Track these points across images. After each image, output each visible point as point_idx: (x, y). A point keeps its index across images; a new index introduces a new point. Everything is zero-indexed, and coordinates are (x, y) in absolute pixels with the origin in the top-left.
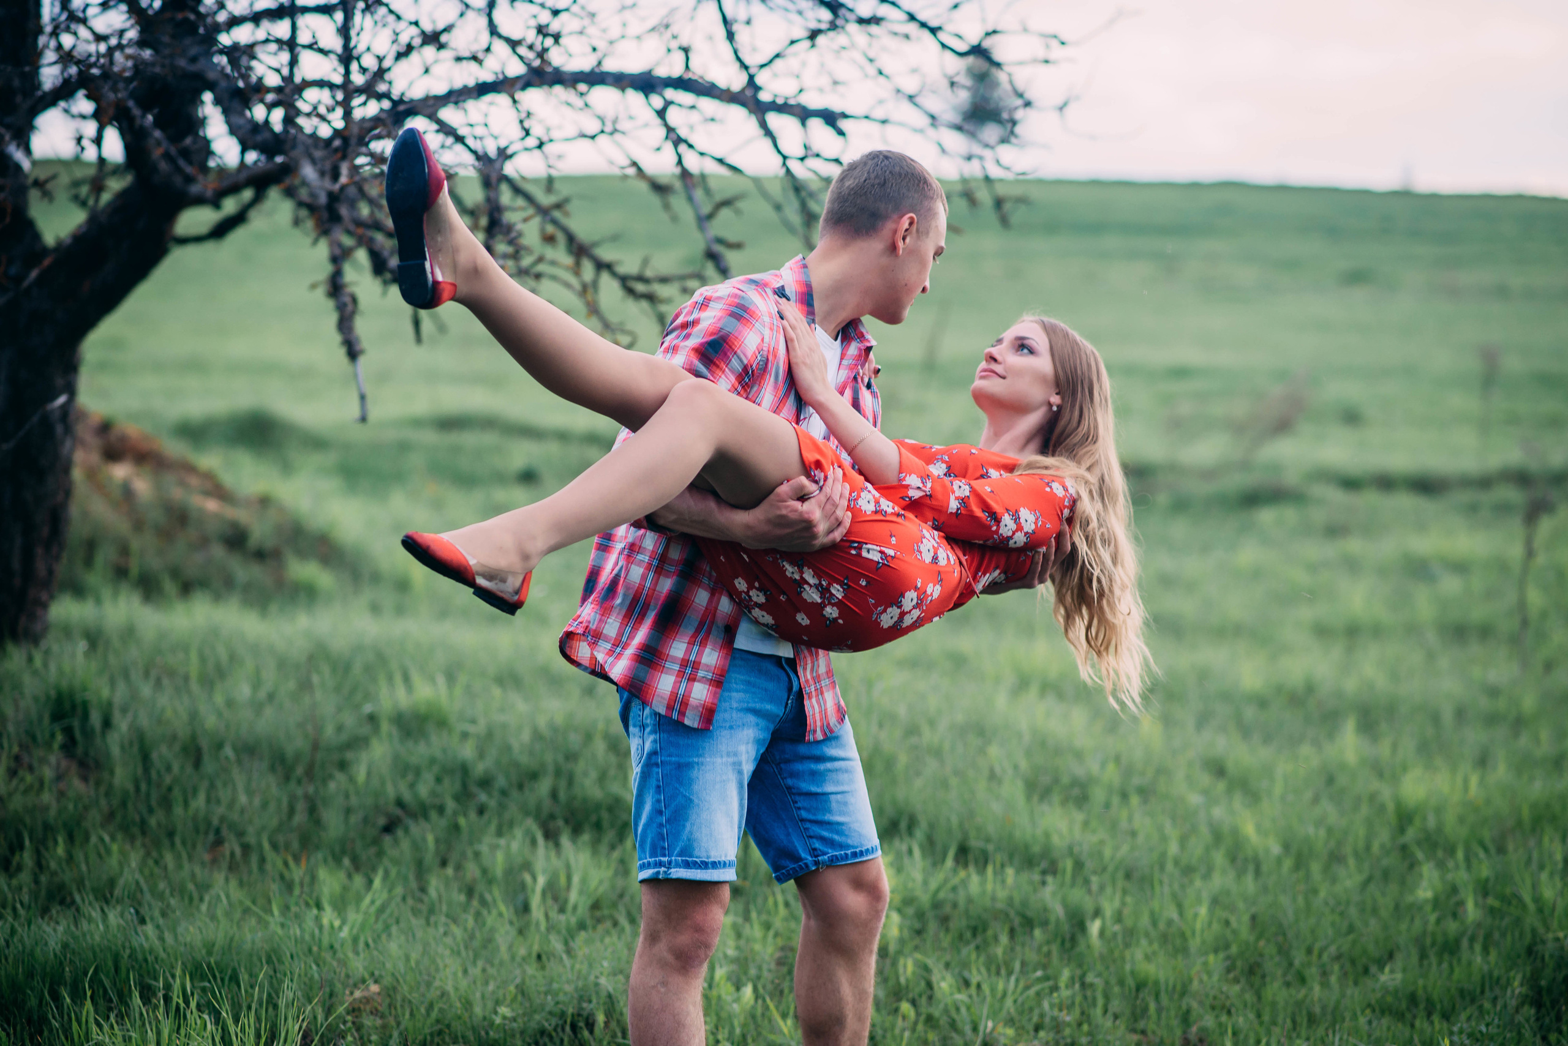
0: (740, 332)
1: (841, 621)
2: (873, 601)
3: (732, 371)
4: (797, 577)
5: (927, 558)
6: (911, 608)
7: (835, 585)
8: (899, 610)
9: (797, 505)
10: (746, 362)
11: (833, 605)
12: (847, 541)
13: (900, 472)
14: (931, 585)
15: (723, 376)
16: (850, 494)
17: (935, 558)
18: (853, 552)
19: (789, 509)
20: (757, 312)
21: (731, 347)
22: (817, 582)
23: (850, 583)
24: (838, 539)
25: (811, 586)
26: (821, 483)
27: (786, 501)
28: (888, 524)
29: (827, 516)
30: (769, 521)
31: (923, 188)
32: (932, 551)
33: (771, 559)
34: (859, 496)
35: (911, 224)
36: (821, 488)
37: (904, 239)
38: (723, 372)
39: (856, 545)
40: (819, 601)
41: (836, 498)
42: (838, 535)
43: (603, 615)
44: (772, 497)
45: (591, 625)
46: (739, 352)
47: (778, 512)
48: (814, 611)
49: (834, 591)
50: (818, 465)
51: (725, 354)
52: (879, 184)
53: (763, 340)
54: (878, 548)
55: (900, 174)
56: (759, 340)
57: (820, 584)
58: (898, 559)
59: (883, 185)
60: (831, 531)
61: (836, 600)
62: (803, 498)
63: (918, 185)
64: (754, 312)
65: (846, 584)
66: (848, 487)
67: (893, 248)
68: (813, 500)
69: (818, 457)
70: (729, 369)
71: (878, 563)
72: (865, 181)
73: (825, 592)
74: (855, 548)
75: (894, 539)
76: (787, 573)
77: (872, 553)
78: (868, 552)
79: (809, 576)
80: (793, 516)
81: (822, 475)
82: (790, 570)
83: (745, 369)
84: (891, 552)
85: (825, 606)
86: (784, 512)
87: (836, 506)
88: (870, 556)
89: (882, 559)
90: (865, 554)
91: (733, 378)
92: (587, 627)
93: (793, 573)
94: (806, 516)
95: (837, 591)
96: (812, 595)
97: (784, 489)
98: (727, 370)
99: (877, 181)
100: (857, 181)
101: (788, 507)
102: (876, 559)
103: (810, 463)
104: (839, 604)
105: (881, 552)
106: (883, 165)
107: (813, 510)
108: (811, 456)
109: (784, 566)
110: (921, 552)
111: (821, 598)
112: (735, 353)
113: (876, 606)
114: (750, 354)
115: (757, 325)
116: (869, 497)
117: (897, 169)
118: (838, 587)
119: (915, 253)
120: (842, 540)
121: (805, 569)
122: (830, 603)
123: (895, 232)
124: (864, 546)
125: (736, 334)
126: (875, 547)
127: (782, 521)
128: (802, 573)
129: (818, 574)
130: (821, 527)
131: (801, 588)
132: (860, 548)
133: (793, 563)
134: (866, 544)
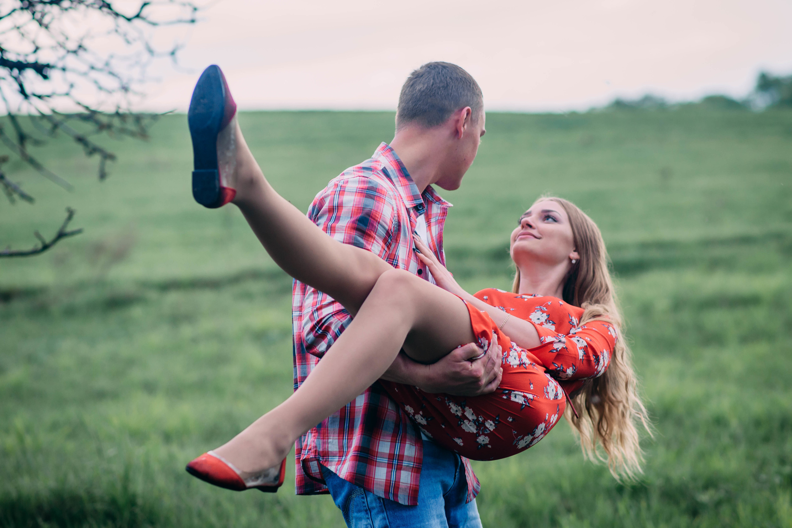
0: (378, 207)
1: (490, 446)
2: (516, 433)
3: (380, 237)
4: (459, 414)
5: (552, 397)
6: (540, 434)
7: (489, 421)
8: (532, 437)
9: (468, 364)
10: (387, 228)
11: (486, 435)
12: (500, 389)
13: (540, 336)
14: (553, 415)
15: (375, 242)
16: (503, 354)
17: (556, 395)
18: (505, 397)
19: (461, 368)
20: (383, 189)
21: (374, 219)
22: (475, 418)
23: (500, 420)
24: (495, 389)
25: (470, 421)
26: (486, 348)
27: (460, 362)
28: (528, 375)
29: (487, 372)
30: (445, 376)
31: (473, 88)
32: (555, 390)
33: (440, 400)
34: (509, 355)
35: (468, 114)
36: (486, 352)
37: (464, 126)
38: (374, 239)
39: (507, 392)
40: (475, 431)
41: (494, 357)
42: (494, 386)
43: (323, 439)
44: (449, 357)
45: (318, 449)
46: (381, 221)
47: (454, 370)
48: (471, 438)
49: (487, 425)
50: (484, 334)
51: (373, 225)
52: (443, 87)
53: (393, 209)
54: (522, 394)
55: (457, 79)
56: (391, 210)
57: (478, 420)
58: (535, 400)
59: (446, 87)
60: (490, 382)
61: (489, 432)
62: (472, 358)
63: (470, 86)
64: (382, 190)
65: (497, 421)
66: (501, 348)
67: (456, 133)
68: (479, 362)
69: (484, 328)
70: (377, 235)
71: (522, 405)
72: (432, 85)
73: (480, 426)
74: (506, 394)
75: (532, 386)
76: (451, 410)
77: (518, 398)
78: (515, 397)
79: (469, 413)
80: (465, 373)
81: (487, 342)
82: (454, 408)
83: (388, 233)
84: (530, 396)
85: (480, 436)
86: (458, 370)
87: (494, 364)
88: (516, 400)
89: (525, 402)
90: (513, 399)
91: (381, 242)
92: (316, 451)
93: (457, 411)
94: (475, 373)
95: (490, 425)
96: (470, 428)
97: (459, 352)
98: (376, 236)
99: (441, 85)
100: (426, 85)
101: (462, 365)
102: (520, 402)
103: (478, 334)
104: (490, 435)
105: (525, 397)
106: (443, 73)
107: (477, 367)
108: (479, 327)
109: (449, 405)
110: (548, 393)
111: (476, 429)
112: (379, 223)
113: (517, 436)
114: (388, 221)
115: (387, 199)
116: (516, 354)
117: (455, 75)
118: (491, 422)
119: (471, 136)
120: (497, 389)
121: (467, 408)
122: (483, 434)
123: (457, 121)
124: (513, 392)
125: (376, 209)
126: (520, 393)
127: (456, 376)
128: (464, 411)
129: (476, 412)
130: (484, 381)
131: (461, 422)
132: (509, 395)
133: (457, 403)
134: (514, 391)
